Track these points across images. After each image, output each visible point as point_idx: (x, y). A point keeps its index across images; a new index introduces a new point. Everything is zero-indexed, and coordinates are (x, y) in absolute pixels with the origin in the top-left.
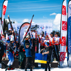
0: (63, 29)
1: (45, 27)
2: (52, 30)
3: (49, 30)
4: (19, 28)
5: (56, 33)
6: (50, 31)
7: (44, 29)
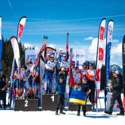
0: (100, 59)
1: (75, 56)
2: (84, 60)
5: (92, 64)
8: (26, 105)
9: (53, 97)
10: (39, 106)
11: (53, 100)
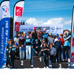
1: (56, 29)
2: (63, 31)
3: (59, 31)
4: (30, 29)
6: (61, 32)
7: (55, 30)
8: (22, 64)
9: (40, 59)
10: (31, 65)
11: (41, 60)
